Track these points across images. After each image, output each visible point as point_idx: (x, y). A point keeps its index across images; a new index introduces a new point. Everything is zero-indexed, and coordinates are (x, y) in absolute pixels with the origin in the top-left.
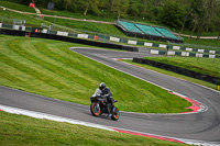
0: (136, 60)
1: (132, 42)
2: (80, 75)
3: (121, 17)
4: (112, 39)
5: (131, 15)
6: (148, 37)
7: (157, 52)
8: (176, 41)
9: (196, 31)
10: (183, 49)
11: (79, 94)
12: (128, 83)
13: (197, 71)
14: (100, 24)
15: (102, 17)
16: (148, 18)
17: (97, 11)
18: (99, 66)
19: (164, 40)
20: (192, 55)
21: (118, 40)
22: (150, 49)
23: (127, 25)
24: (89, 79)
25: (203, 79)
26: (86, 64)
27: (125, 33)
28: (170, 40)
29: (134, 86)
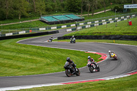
0: (59, 38)
1: (54, 28)
2: (28, 57)
3: (43, 14)
4: (41, 29)
5: (49, 11)
6: (63, 22)
7: (71, 30)
8: (80, 20)
9: (90, 11)
10: (86, 23)
11: (31, 69)
12: (59, 54)
13: (98, 35)
14: (31, 22)
15: (31, 17)
16: (59, 11)
17: (27, 15)
18: (38, 48)
19: (73, 21)
20: (92, 26)
21: (44, 29)
22: (66, 29)
23: (48, 18)
24: (35, 58)
25: (104, 39)
26: (30, 49)
27: (48, 23)
28: (76, 20)
29: (63, 55)
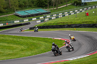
0: (31, 29)
1: (26, 20)
2: (6, 45)
3: (17, 10)
4: (15, 22)
5: (22, 7)
6: (33, 16)
7: (40, 21)
8: (47, 13)
9: (55, 5)
10: (52, 16)
11: (9, 54)
12: (31, 41)
13: (62, 24)
14: (7, 17)
15: (7, 13)
16: (30, 6)
17: (4, 10)
18: (14, 37)
19: (41, 14)
20: (57, 17)
21: (18, 21)
22: (36, 21)
23: (21, 13)
24: (12, 45)
25: (67, 27)
26: (7, 38)
27: (21, 17)
28: (44, 13)
29: (35, 42)
